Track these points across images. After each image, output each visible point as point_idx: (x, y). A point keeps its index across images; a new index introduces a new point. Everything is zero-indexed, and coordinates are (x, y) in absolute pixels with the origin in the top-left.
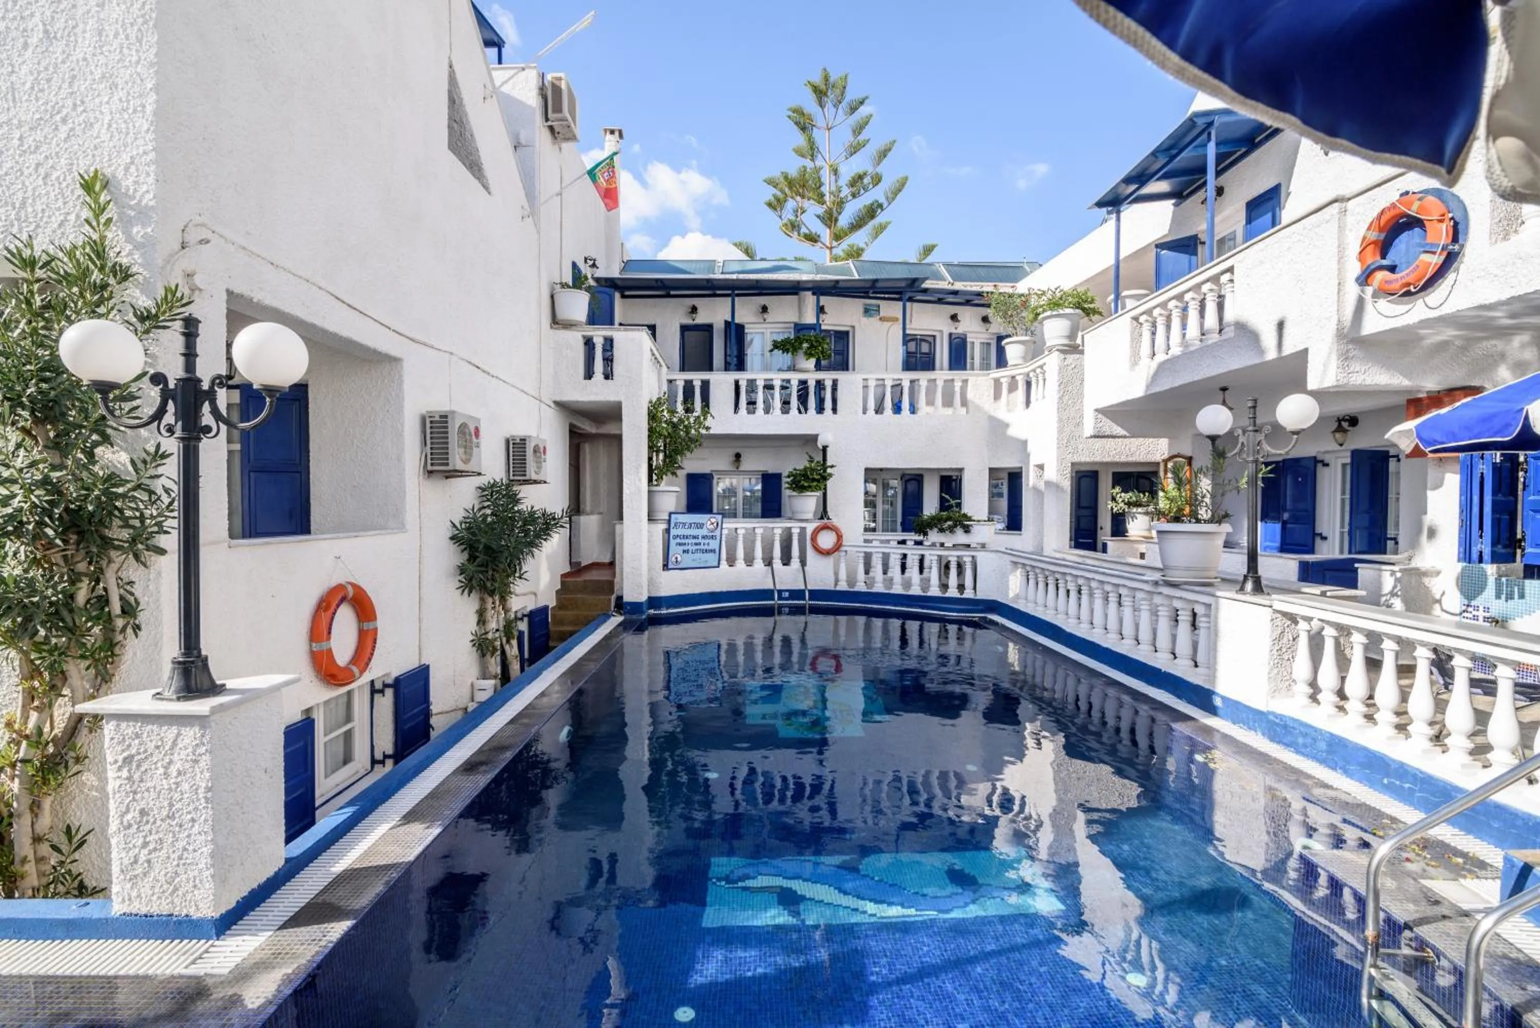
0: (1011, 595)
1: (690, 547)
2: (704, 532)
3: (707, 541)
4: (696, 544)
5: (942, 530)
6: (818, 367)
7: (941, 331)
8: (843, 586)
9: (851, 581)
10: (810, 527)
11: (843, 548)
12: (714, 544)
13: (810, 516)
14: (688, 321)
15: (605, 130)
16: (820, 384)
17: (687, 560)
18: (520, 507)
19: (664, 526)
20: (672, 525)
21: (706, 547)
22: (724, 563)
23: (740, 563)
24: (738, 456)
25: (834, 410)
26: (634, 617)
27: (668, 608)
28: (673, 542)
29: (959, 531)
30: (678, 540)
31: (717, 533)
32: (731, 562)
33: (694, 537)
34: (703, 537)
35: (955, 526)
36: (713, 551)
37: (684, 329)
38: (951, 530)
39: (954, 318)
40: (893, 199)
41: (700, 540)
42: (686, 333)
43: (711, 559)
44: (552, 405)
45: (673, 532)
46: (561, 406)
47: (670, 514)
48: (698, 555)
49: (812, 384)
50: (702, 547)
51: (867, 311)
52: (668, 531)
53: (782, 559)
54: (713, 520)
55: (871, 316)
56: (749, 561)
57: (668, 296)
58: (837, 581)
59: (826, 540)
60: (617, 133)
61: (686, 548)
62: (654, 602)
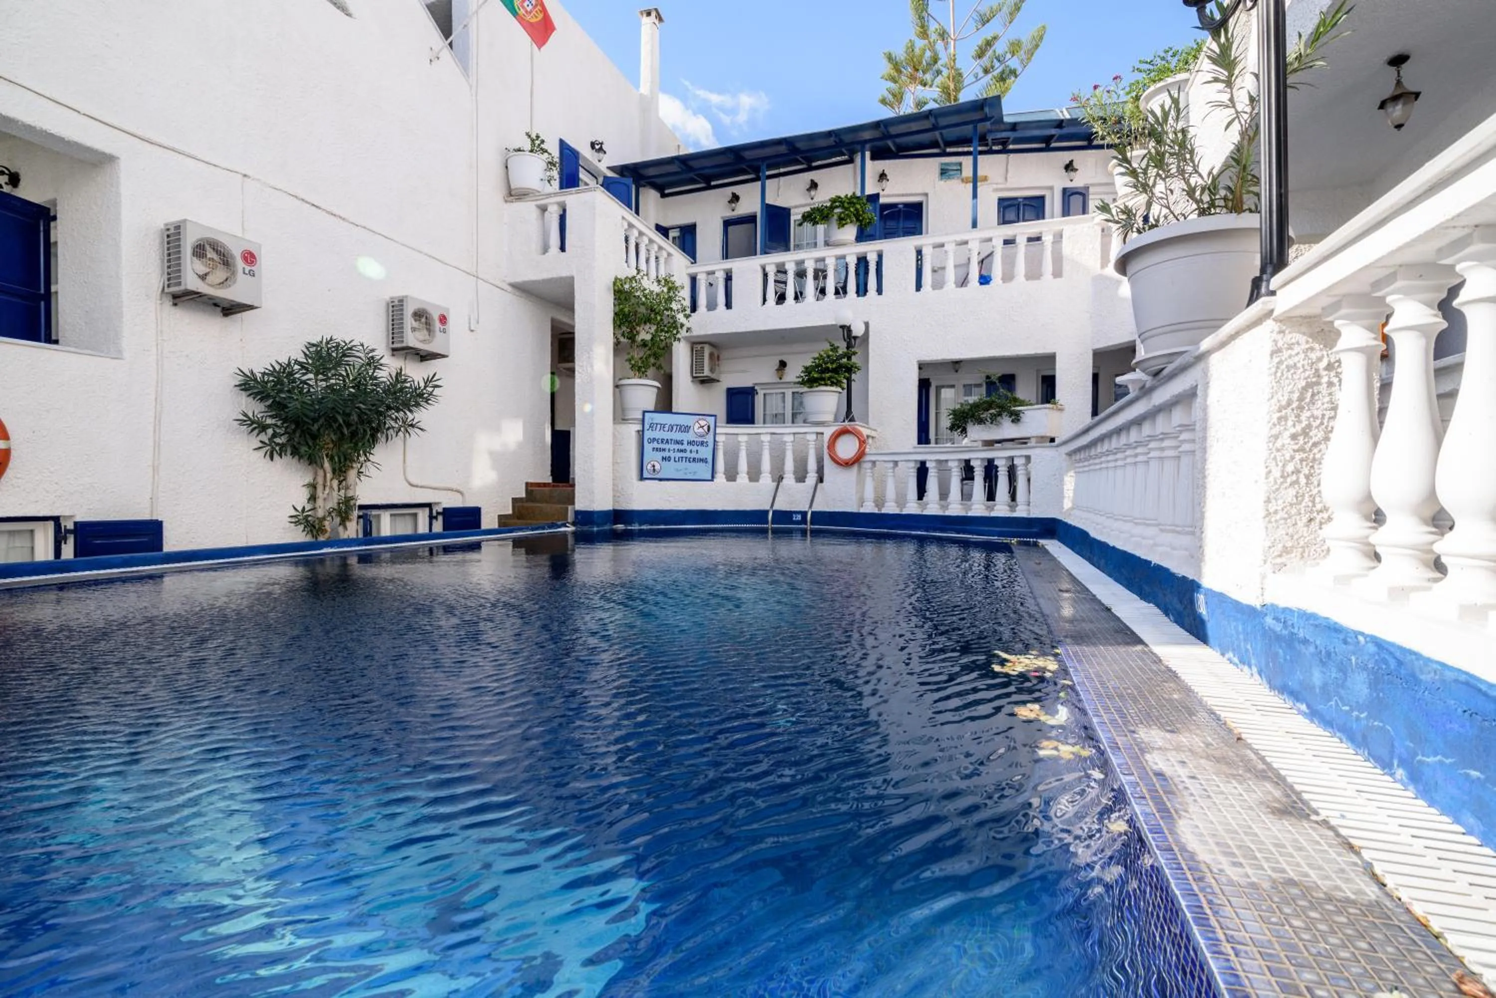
0: (1067, 504)
1: (672, 455)
2: (690, 436)
3: (695, 448)
4: (682, 451)
5: (981, 421)
6: (861, 237)
7: (1051, 188)
8: (869, 508)
9: (880, 501)
10: (828, 432)
11: (867, 458)
12: (705, 452)
13: (830, 418)
14: (729, 214)
15: (642, 13)
16: (862, 261)
17: (668, 470)
18: (378, 374)
19: (639, 427)
20: (647, 426)
21: (694, 455)
22: (720, 477)
23: (743, 478)
24: (783, 364)
25: (880, 291)
26: (586, 528)
27: (640, 525)
28: (648, 447)
29: (1006, 422)
30: (655, 445)
31: (709, 438)
32: (731, 476)
33: (677, 442)
34: (690, 443)
35: (1000, 415)
36: (704, 461)
37: (728, 223)
38: (994, 419)
39: (1069, 167)
40: (1029, 59)
41: (685, 446)
42: (730, 228)
43: (704, 470)
44: (509, 289)
45: (648, 434)
46: (524, 290)
47: (644, 412)
48: (683, 465)
49: (852, 261)
50: (688, 455)
51: (944, 172)
52: (641, 434)
53: (795, 473)
54: (703, 423)
55: (949, 178)
56: (754, 475)
57: (709, 187)
58: (861, 503)
59: (847, 448)
60: (654, 14)
61: (666, 454)
62: (618, 515)
